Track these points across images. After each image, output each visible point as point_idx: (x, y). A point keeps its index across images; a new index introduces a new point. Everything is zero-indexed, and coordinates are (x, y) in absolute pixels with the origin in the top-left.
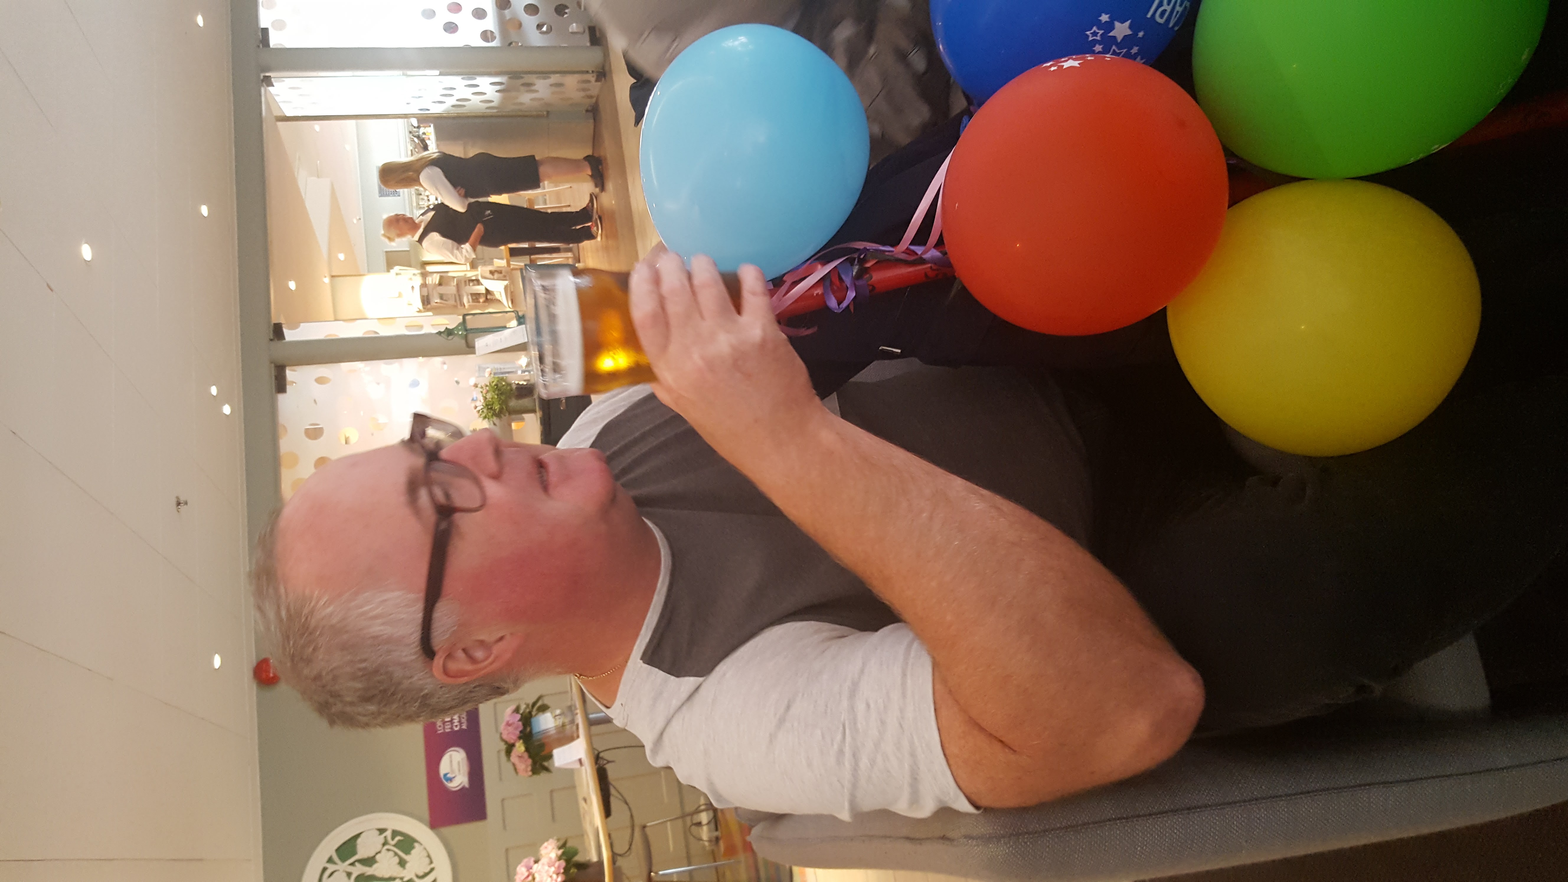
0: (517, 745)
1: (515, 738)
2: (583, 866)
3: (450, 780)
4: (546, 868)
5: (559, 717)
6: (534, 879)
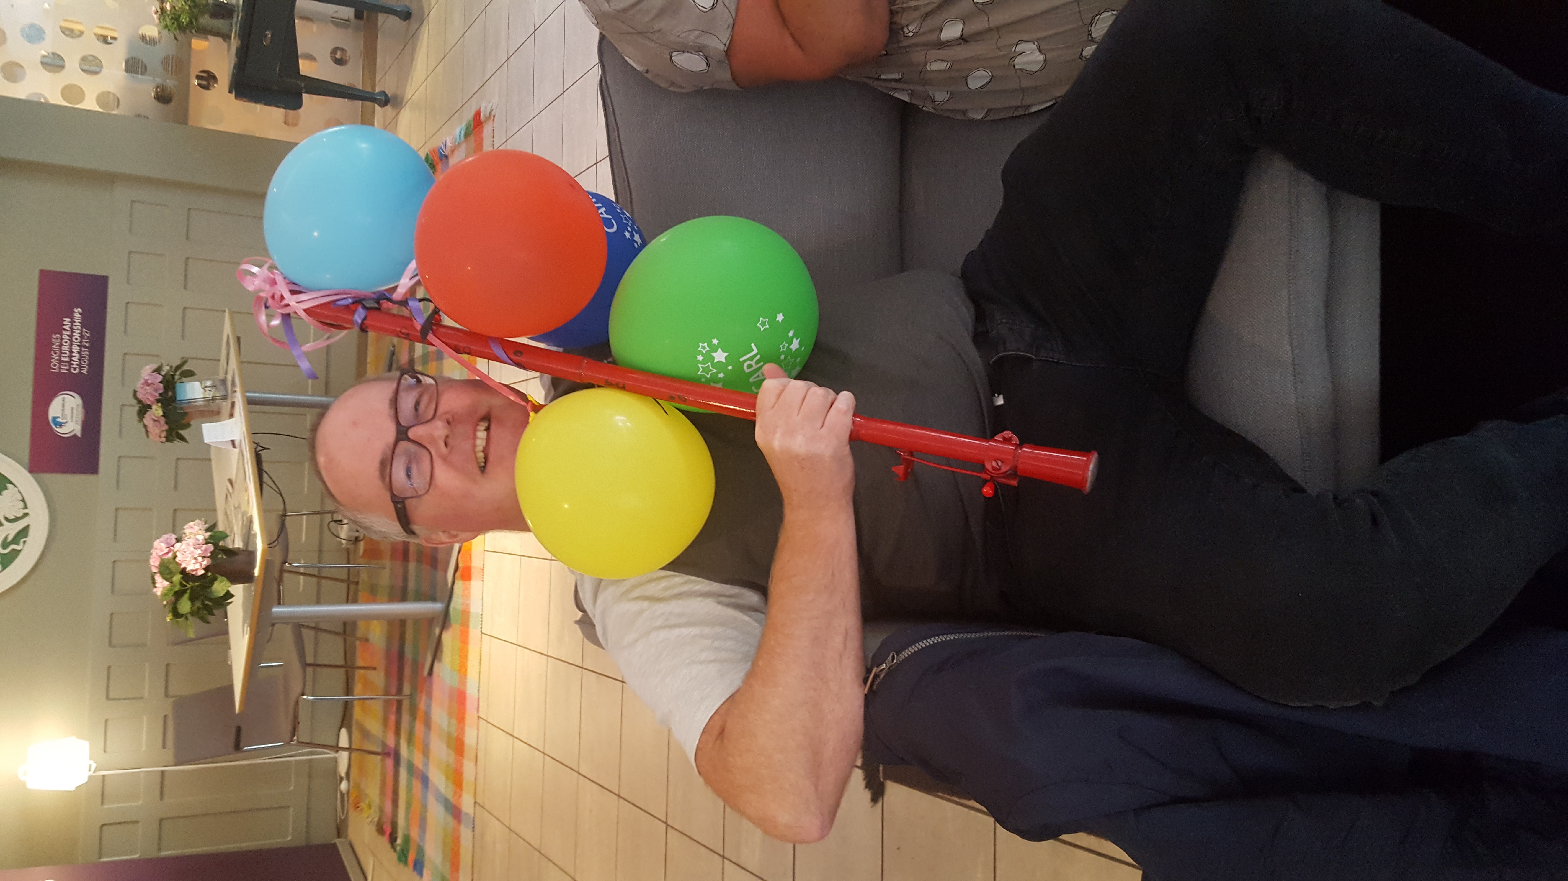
0: (154, 407)
1: (152, 399)
2: (230, 553)
3: (60, 425)
4: (192, 549)
5: (209, 389)
6: (175, 557)
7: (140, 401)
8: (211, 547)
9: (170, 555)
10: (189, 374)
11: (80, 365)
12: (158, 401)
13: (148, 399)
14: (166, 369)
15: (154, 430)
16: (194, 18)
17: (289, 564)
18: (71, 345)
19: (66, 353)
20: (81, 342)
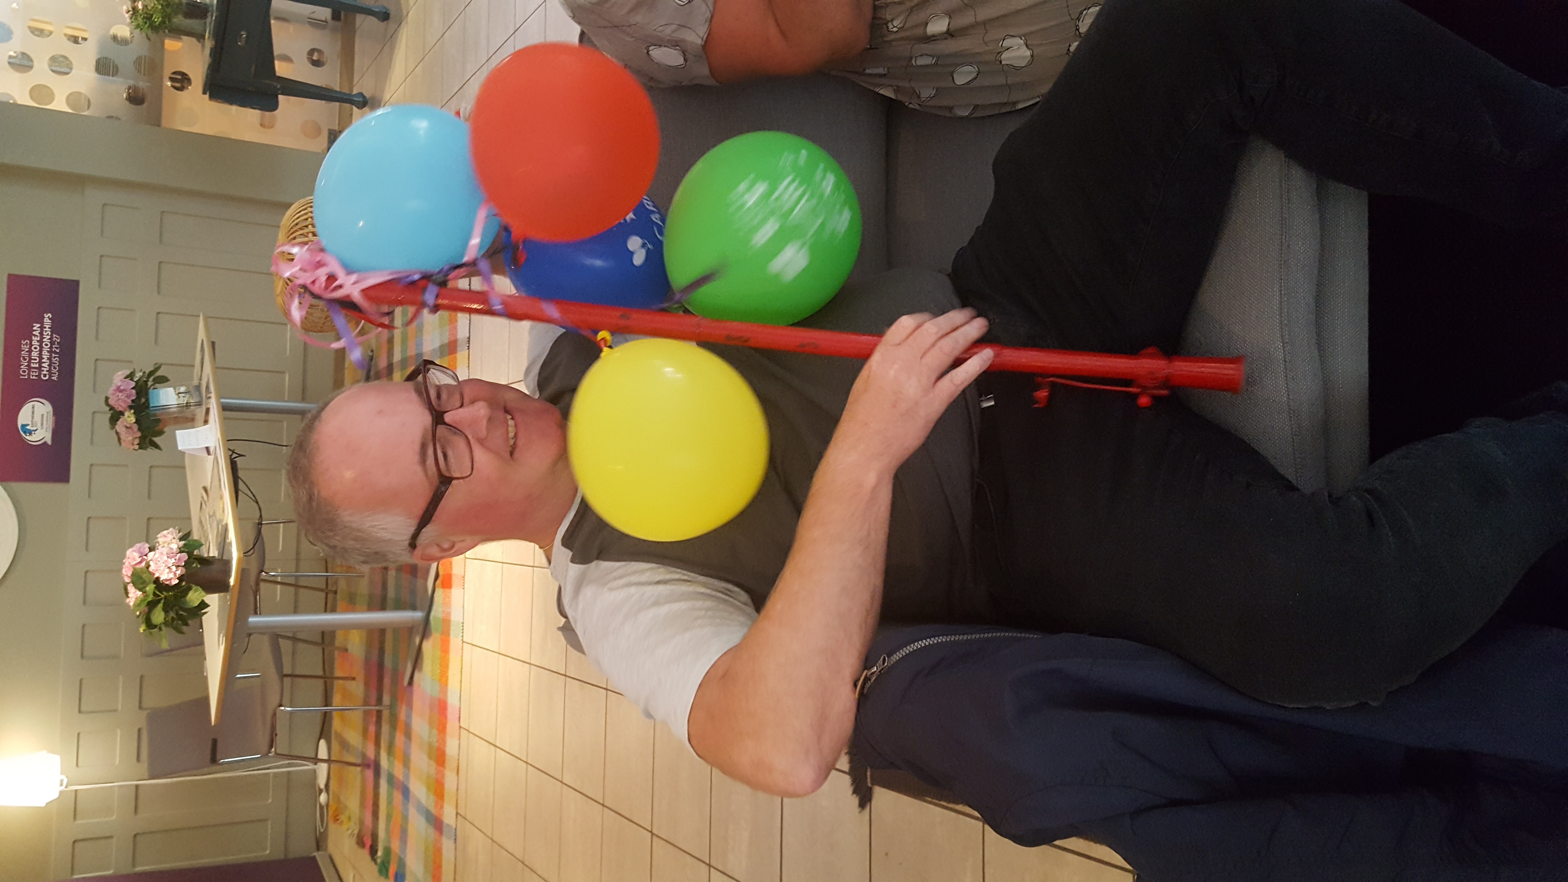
0: (127, 414)
1: (125, 406)
2: (205, 562)
3: (30, 433)
4: (166, 558)
5: (183, 395)
6: (148, 566)
7: (112, 408)
8: (185, 556)
9: (143, 564)
10: (163, 380)
11: (50, 372)
12: (130, 407)
13: (120, 406)
14: (138, 375)
15: (127, 437)
16: (167, 17)
17: (266, 573)
18: (41, 351)
19: (36, 360)
20: (51, 348)
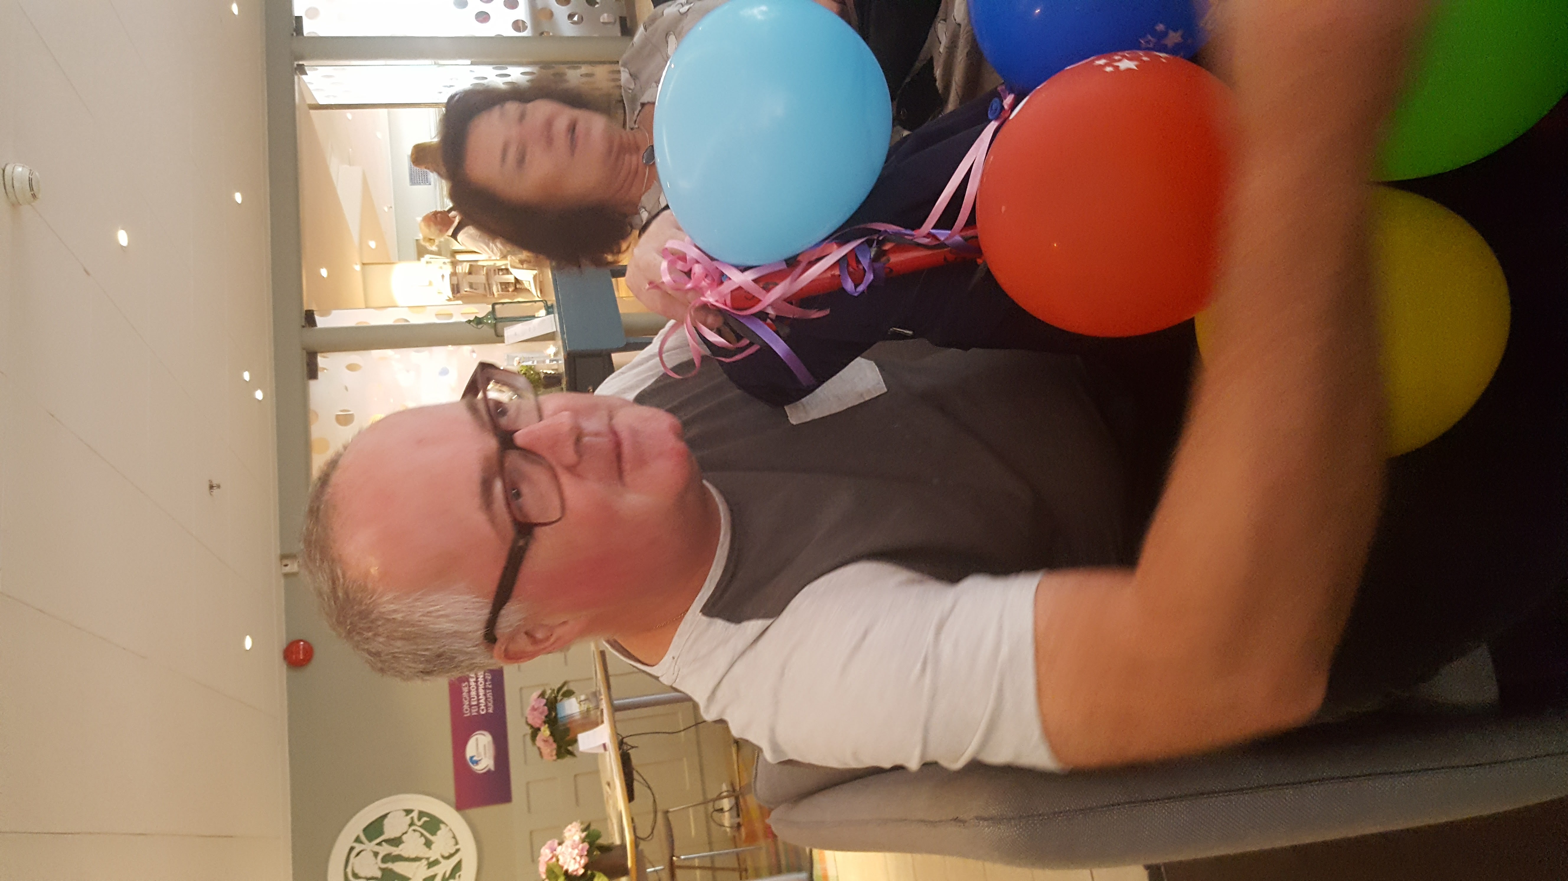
0: (542, 729)
1: (540, 722)
2: (606, 849)
3: (477, 762)
4: (570, 850)
5: (583, 702)
6: (558, 860)
7: (532, 727)
8: (586, 845)
9: (554, 859)
10: (569, 694)
11: (486, 706)
12: (545, 722)
13: (537, 723)
14: (549, 692)
15: (546, 750)
17: (677, 857)
18: (477, 689)
19: (473, 698)
20: (485, 685)
